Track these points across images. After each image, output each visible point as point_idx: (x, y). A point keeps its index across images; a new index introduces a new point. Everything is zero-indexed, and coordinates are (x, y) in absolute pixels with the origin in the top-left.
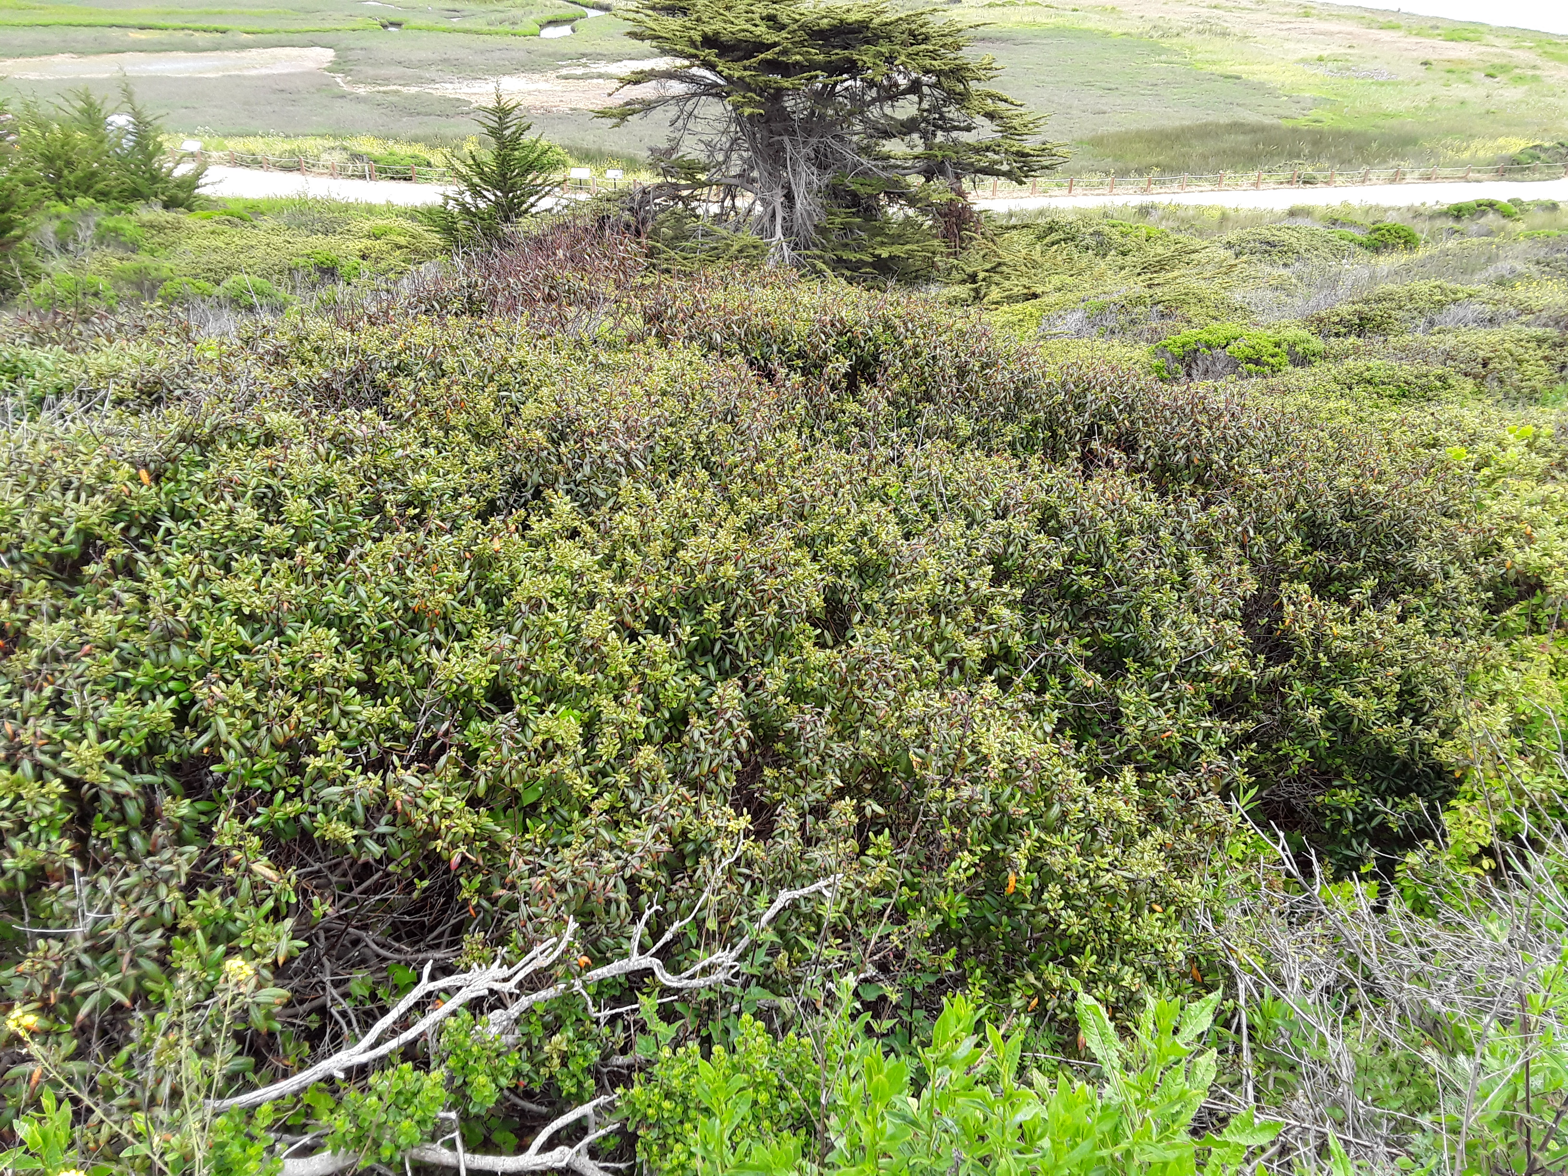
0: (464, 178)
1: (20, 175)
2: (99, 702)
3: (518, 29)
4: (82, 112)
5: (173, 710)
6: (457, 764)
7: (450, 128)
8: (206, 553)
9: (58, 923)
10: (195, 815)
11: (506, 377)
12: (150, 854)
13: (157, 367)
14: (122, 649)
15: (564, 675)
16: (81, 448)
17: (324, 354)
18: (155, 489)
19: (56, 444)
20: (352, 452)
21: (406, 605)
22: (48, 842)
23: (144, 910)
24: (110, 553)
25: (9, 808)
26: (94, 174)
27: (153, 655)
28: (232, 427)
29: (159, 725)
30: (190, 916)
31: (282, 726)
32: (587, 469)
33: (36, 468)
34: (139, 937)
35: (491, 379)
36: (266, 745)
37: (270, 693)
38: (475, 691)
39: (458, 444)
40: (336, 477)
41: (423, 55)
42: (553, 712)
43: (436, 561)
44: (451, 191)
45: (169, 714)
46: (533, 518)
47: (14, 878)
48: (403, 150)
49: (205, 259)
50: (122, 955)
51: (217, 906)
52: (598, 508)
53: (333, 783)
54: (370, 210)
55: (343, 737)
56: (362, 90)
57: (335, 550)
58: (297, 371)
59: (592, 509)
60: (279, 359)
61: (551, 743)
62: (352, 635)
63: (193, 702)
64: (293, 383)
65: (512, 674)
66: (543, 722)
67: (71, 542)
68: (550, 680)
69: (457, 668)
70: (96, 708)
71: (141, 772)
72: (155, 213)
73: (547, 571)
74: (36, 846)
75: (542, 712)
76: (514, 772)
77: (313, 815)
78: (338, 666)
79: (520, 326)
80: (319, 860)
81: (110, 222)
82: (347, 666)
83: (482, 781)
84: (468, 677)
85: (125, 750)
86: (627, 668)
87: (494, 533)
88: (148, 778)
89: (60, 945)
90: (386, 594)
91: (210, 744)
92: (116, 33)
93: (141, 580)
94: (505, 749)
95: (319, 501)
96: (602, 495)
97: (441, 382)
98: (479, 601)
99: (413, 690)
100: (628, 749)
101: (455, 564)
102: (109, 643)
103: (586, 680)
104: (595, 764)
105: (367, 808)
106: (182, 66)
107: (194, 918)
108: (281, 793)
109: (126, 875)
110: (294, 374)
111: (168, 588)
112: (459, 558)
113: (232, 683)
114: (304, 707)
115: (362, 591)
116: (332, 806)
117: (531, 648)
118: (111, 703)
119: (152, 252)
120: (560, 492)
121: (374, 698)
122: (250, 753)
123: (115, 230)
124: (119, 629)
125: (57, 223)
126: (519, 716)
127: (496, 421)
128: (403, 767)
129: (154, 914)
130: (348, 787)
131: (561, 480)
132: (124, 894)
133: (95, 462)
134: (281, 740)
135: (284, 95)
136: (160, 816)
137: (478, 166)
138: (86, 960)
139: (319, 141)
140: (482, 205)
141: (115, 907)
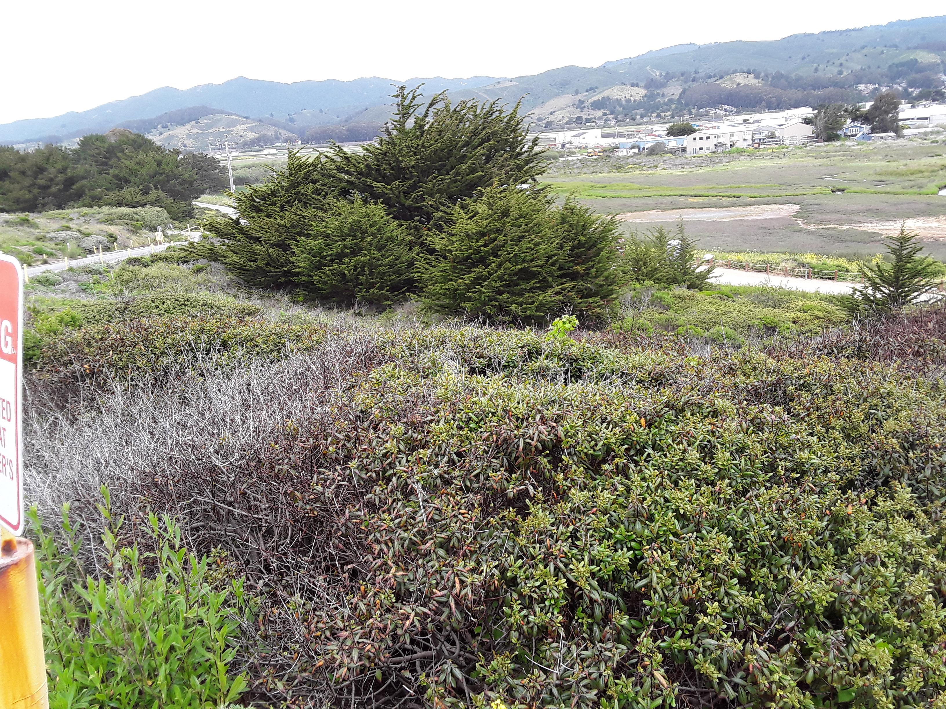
0: (869, 279)
1: (621, 268)
2: (594, 542)
3: (923, 190)
4: (657, 238)
5: (630, 559)
6: (795, 654)
7: (864, 249)
8: (666, 472)
9: (547, 663)
10: (629, 627)
11: (876, 400)
12: (601, 641)
13: (663, 366)
14: (611, 516)
15: (886, 616)
16: (615, 401)
17: (758, 372)
18: (647, 430)
19: (605, 397)
20: (763, 431)
21: (779, 534)
22: (553, 614)
23: (590, 674)
24: (617, 460)
25: (538, 587)
26: (656, 269)
27: (626, 523)
28: (695, 404)
29: (622, 565)
30: (614, 688)
31: (688, 589)
32: (928, 472)
33: (592, 408)
34: (585, 690)
35: (865, 400)
36: (677, 597)
37: (685, 566)
38: (817, 607)
39: (834, 439)
40: (750, 443)
41: (855, 207)
42: (872, 640)
43: (805, 511)
44: (858, 286)
45: (628, 561)
46: (880, 498)
47: (532, 628)
48: (831, 262)
49: (702, 317)
50: (574, 697)
51: (630, 689)
52: (932, 502)
53: (712, 637)
54: (804, 295)
55: (724, 609)
56: (812, 228)
57: (741, 489)
58: (739, 379)
59: (926, 501)
60: (731, 371)
61: (866, 663)
62: (741, 544)
63: (642, 558)
64: (736, 386)
65: (846, 604)
66: (864, 645)
67: (599, 450)
68: (874, 616)
69: (807, 587)
70: (591, 545)
71: (607, 590)
72: (681, 291)
73: (885, 537)
74: (546, 614)
75: (864, 638)
76: (835, 675)
77: (697, 654)
78: (729, 561)
79: (892, 369)
80: (696, 686)
81: (659, 294)
82: (734, 564)
83: (811, 672)
84: (813, 596)
85: (601, 574)
86: (938, 626)
87: (849, 501)
88: (609, 595)
89: (545, 677)
90: (767, 524)
91: (646, 586)
92: (683, 199)
93: (629, 479)
94: (831, 656)
95: (737, 456)
96: (937, 493)
97: (830, 398)
98: (830, 546)
99: (774, 593)
100: (930, 690)
101: (818, 516)
102: (606, 510)
103: (903, 624)
104: (900, 691)
105: (730, 662)
106: (712, 215)
107: (616, 691)
108: (680, 632)
109: (586, 649)
110: (737, 380)
111: (642, 487)
112: (822, 513)
113: (665, 553)
114: (703, 582)
115: (752, 517)
116: (708, 652)
117: (863, 589)
118: (600, 544)
119: (676, 311)
120: (904, 484)
121: (748, 590)
122: (667, 599)
123: (660, 298)
124: (612, 504)
125: (633, 293)
126: (846, 635)
127: (863, 428)
128: (758, 642)
129: (595, 679)
130: (720, 643)
131: (906, 476)
132: (582, 660)
133: (620, 410)
134: (686, 598)
135: (766, 231)
136: (611, 621)
137: (880, 271)
138: (555, 691)
139: (781, 256)
140: (879, 296)
141: (576, 666)
